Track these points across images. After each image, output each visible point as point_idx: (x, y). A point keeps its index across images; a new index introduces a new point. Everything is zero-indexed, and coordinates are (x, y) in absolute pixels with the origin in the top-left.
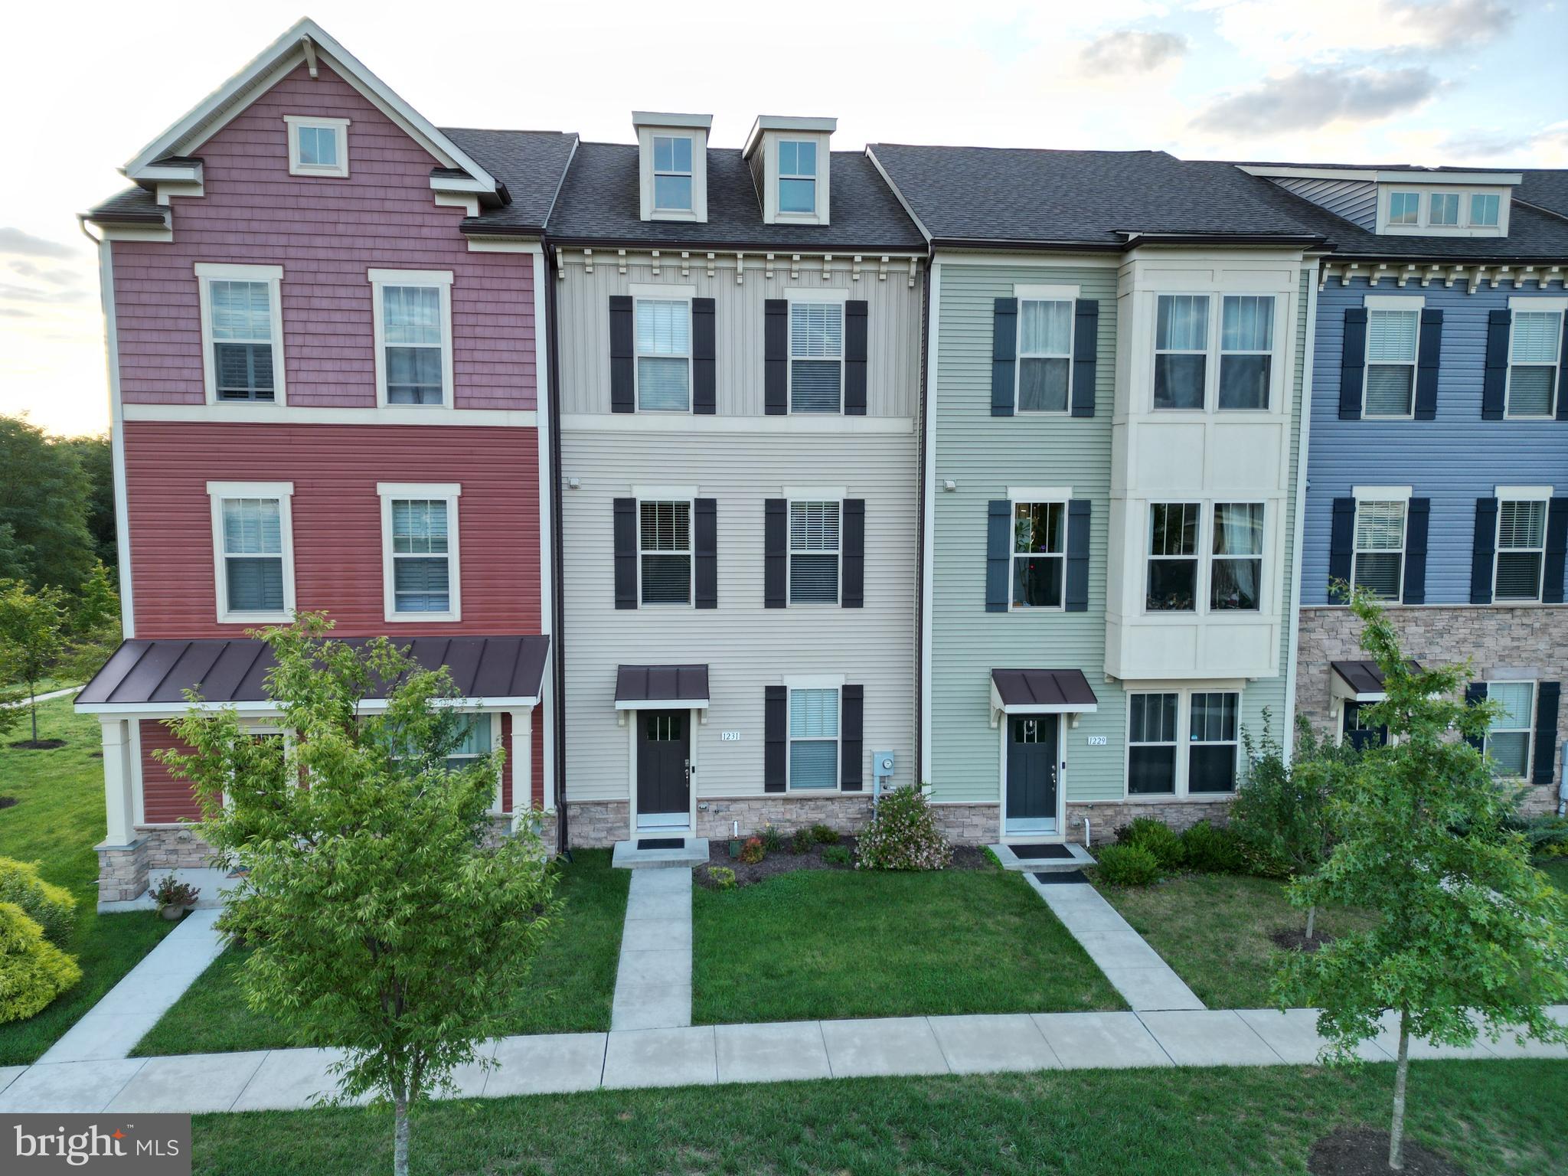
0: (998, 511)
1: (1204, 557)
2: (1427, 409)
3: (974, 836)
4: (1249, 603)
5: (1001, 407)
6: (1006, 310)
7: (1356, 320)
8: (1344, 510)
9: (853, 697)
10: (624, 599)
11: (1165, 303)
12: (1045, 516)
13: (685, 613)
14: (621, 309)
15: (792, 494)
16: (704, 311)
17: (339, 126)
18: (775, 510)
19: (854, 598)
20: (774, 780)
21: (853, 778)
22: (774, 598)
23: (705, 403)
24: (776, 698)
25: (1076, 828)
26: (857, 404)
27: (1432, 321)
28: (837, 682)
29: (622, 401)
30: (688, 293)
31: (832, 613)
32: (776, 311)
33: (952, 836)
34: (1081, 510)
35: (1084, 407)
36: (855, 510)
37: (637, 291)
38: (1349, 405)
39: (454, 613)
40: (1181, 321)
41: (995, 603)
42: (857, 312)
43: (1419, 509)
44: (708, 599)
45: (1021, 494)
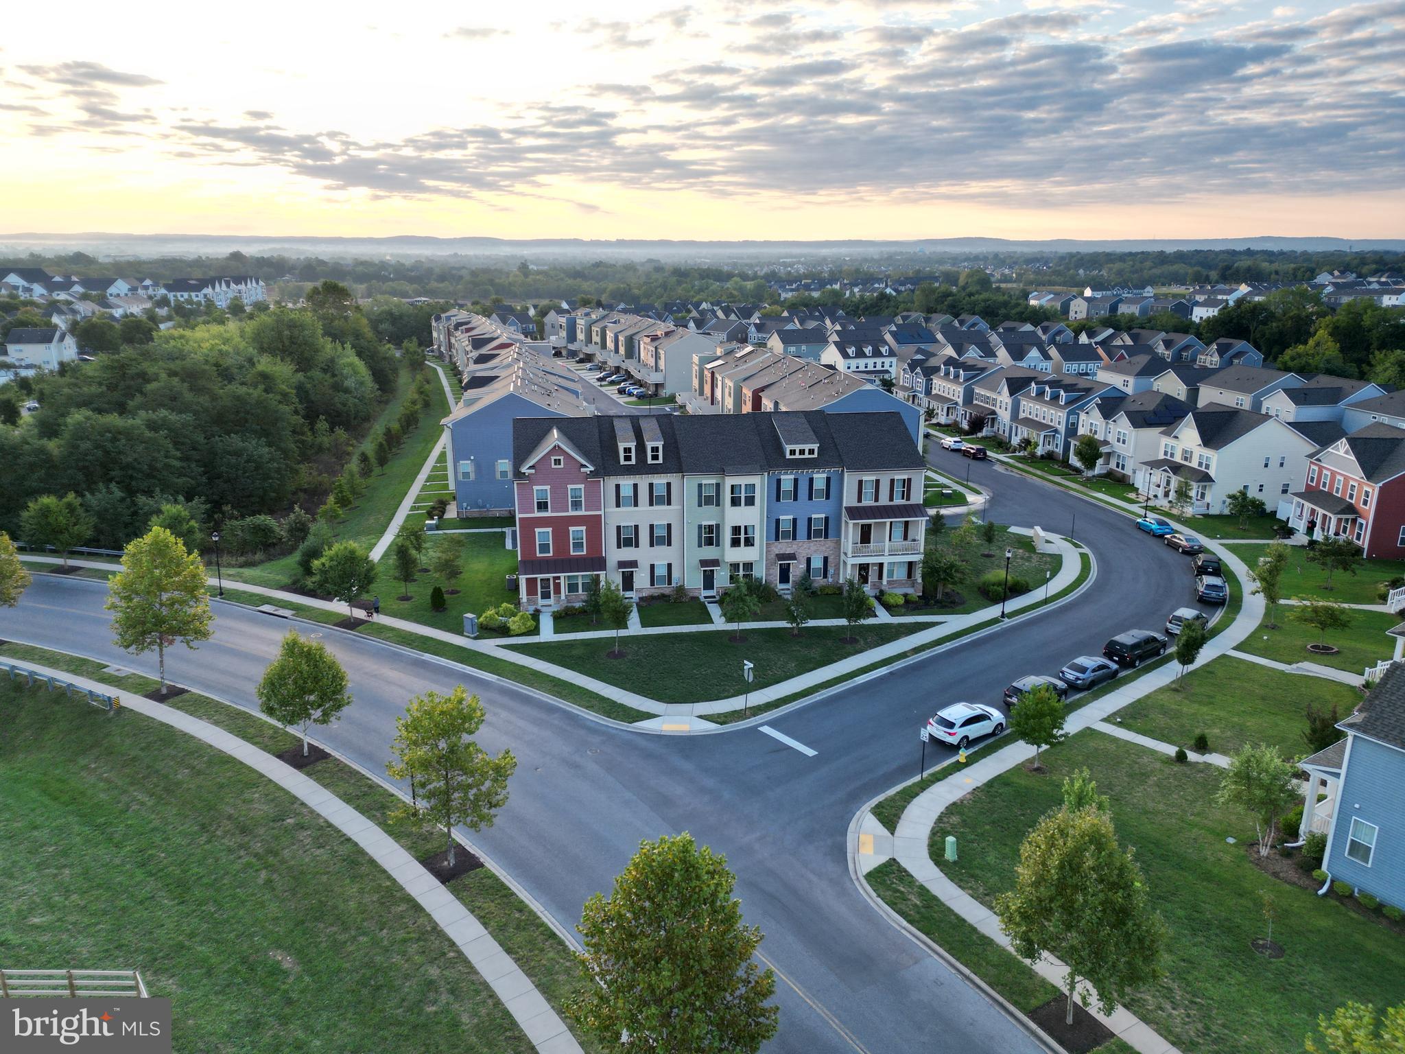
0: (700, 527)
1: (742, 536)
2: (796, 499)
3: (696, 594)
4: (753, 545)
5: (700, 505)
6: (700, 486)
7: (779, 481)
8: (778, 521)
9: (670, 566)
10: (619, 546)
11: (732, 486)
12: (710, 527)
13: (633, 549)
14: (618, 487)
15: (655, 523)
16: (635, 486)
17: (562, 458)
18: (652, 527)
19: (669, 544)
20: (652, 584)
21: (670, 583)
22: (652, 545)
23: (636, 504)
24: (652, 567)
25: (718, 592)
26: (669, 503)
27: (796, 480)
28: (666, 563)
29: (618, 505)
30: (632, 482)
31: (665, 547)
32: (651, 485)
33: (691, 595)
34: (718, 526)
35: (718, 505)
36: (669, 526)
37: (621, 483)
38: (778, 499)
39: (585, 553)
40: (737, 490)
41: (700, 546)
42: (669, 484)
43: (795, 520)
44: (637, 546)
45: (704, 523)
